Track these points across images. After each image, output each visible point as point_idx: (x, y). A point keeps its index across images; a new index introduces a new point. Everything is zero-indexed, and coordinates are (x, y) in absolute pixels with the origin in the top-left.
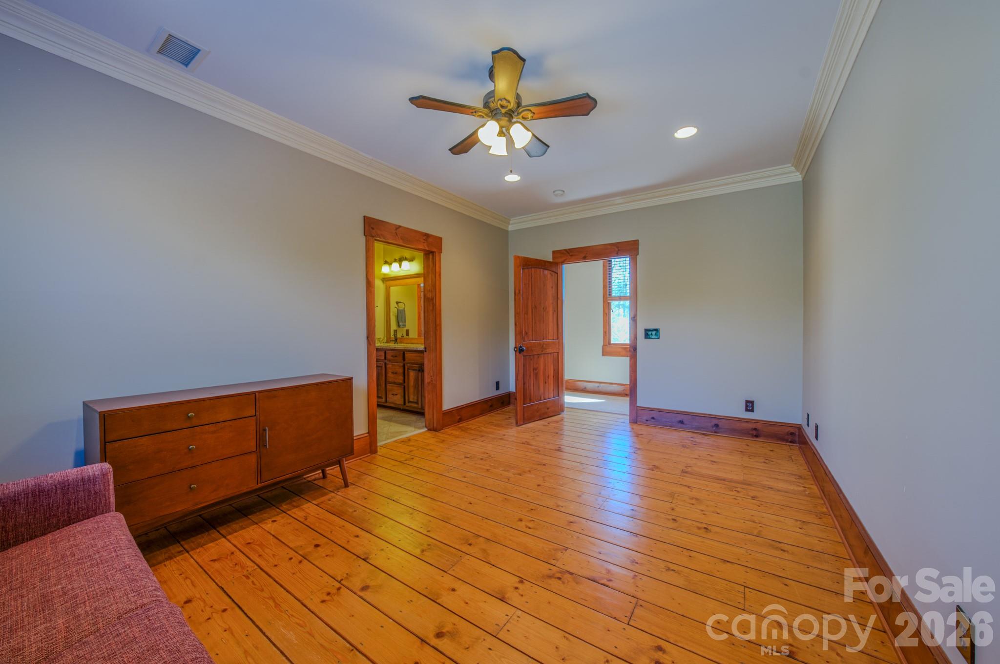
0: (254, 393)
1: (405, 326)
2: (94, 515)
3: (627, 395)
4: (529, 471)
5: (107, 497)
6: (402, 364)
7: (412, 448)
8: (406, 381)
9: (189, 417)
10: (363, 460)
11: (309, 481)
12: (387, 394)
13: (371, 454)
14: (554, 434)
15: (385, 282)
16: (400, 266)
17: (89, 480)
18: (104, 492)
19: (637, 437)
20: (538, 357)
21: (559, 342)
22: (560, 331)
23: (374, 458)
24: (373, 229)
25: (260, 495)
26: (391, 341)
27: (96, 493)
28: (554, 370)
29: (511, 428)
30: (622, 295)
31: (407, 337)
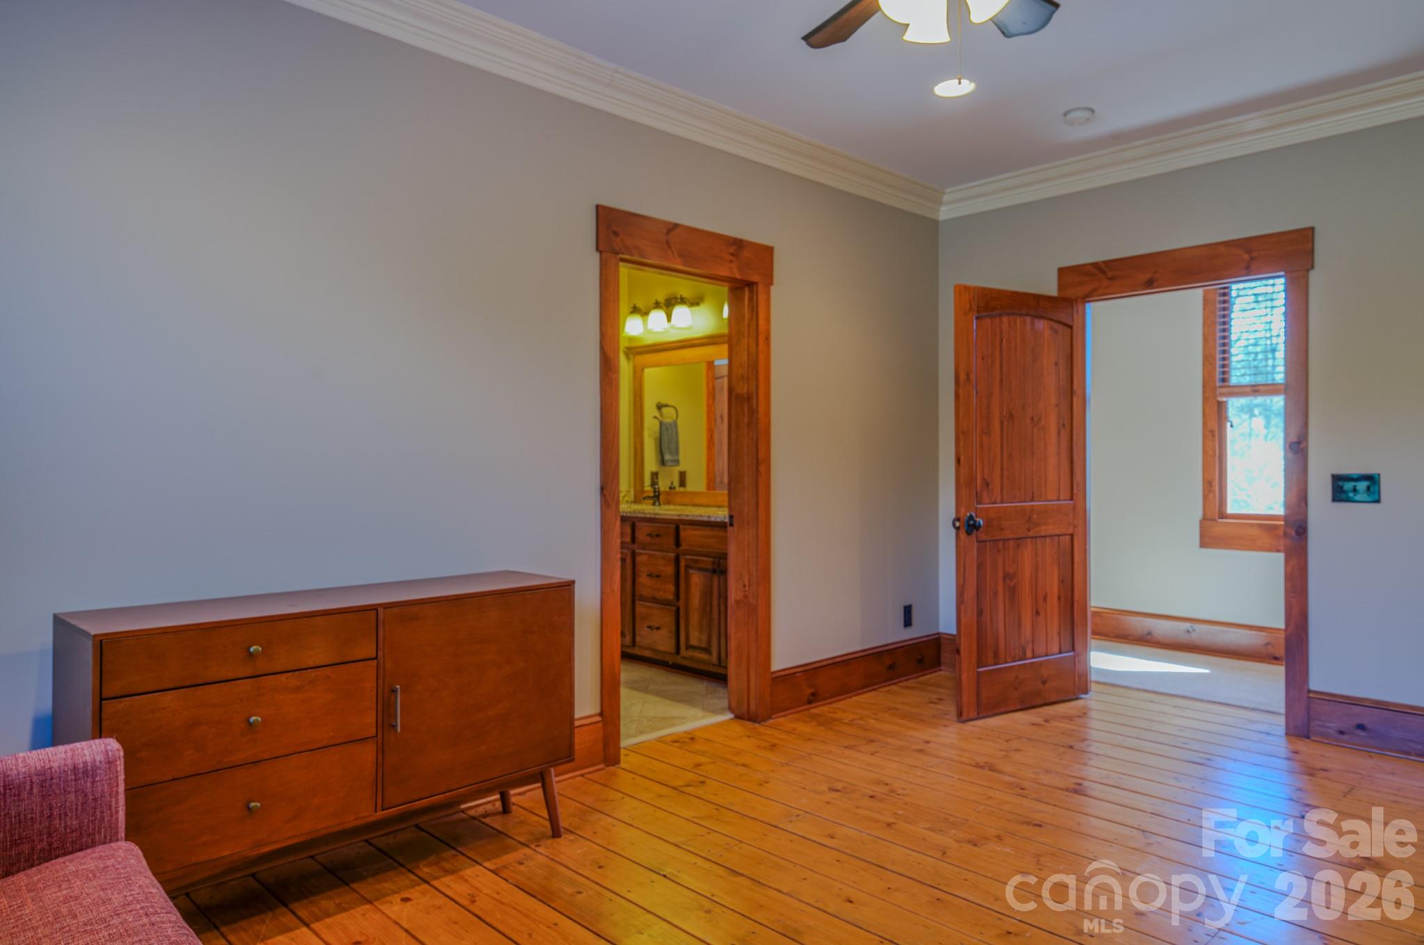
0: (374, 608)
1: (677, 462)
2: (90, 844)
3: (1276, 658)
4: (998, 837)
5: (114, 810)
6: (672, 555)
7: (702, 759)
8: (682, 596)
9: (251, 654)
10: (587, 778)
11: (474, 818)
12: (637, 626)
13: (607, 766)
14: (1062, 750)
15: (631, 356)
16: (669, 318)
17: (86, 772)
18: (108, 799)
19: (1311, 775)
20: (1018, 546)
21: (1074, 508)
22: (1077, 478)
23: (614, 774)
24: (616, 234)
25: (374, 841)
26: (644, 498)
27: (95, 800)
28: (1062, 581)
29: (945, 726)
30: (1260, 379)
31: (682, 489)
